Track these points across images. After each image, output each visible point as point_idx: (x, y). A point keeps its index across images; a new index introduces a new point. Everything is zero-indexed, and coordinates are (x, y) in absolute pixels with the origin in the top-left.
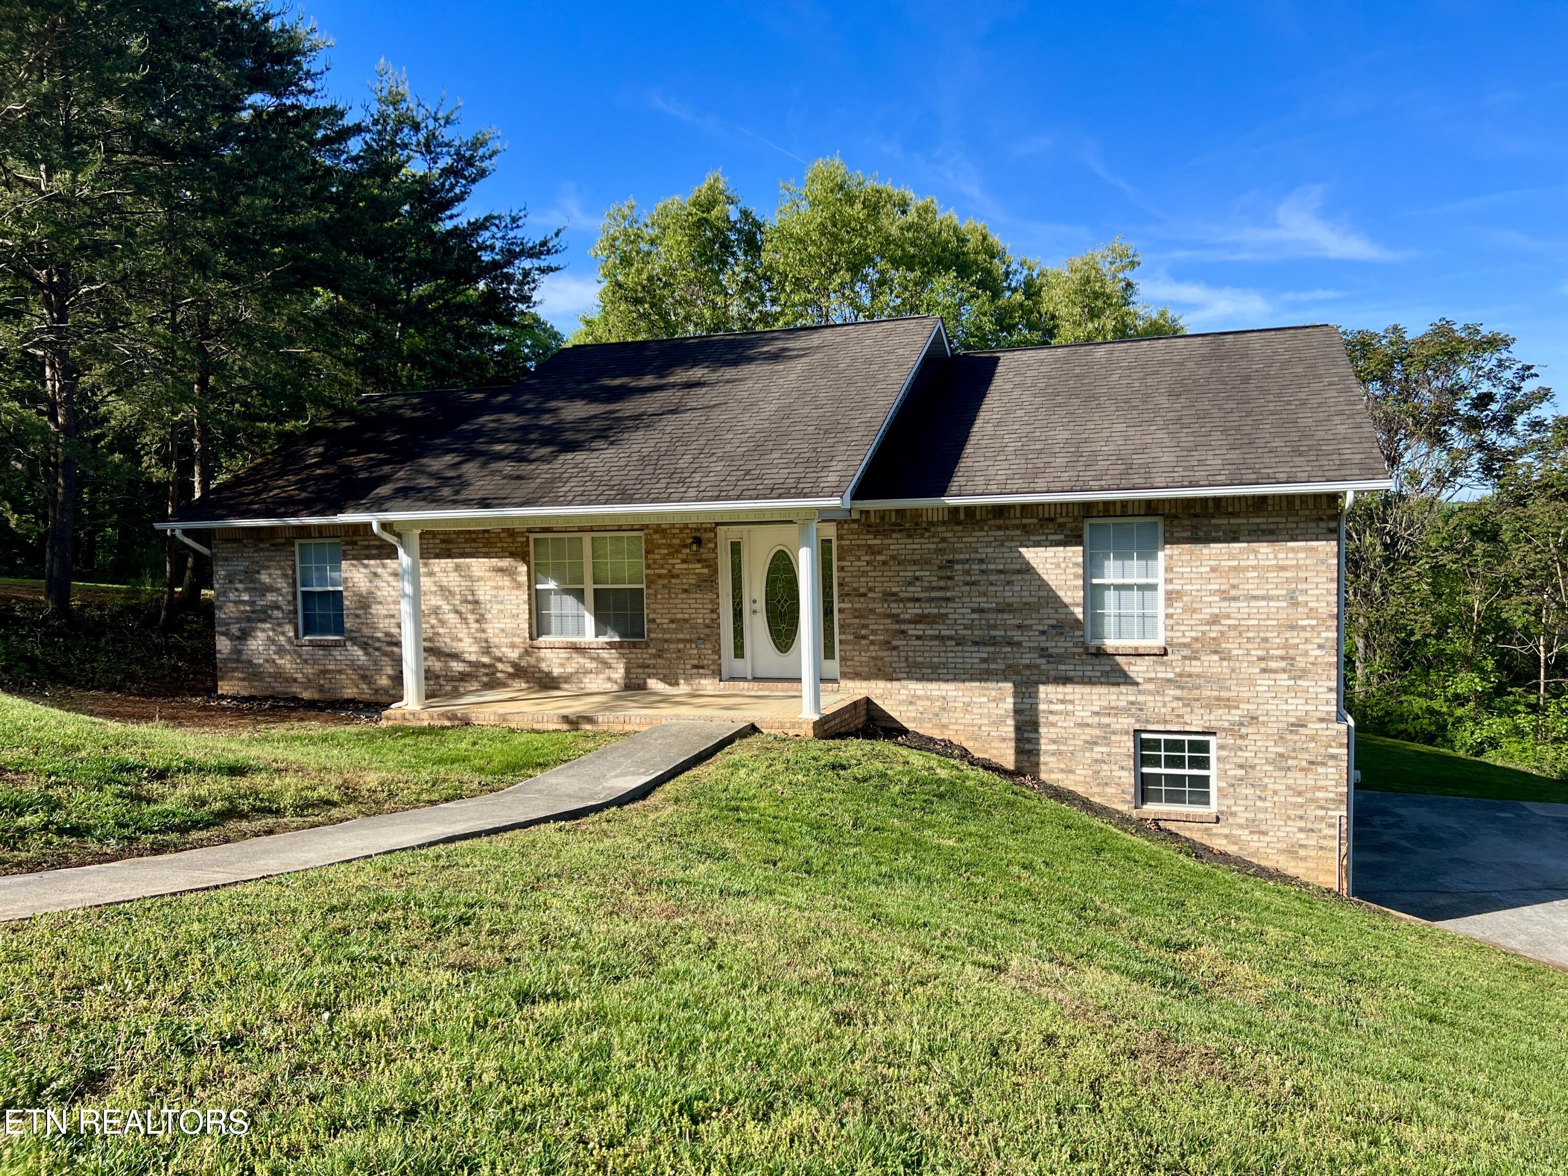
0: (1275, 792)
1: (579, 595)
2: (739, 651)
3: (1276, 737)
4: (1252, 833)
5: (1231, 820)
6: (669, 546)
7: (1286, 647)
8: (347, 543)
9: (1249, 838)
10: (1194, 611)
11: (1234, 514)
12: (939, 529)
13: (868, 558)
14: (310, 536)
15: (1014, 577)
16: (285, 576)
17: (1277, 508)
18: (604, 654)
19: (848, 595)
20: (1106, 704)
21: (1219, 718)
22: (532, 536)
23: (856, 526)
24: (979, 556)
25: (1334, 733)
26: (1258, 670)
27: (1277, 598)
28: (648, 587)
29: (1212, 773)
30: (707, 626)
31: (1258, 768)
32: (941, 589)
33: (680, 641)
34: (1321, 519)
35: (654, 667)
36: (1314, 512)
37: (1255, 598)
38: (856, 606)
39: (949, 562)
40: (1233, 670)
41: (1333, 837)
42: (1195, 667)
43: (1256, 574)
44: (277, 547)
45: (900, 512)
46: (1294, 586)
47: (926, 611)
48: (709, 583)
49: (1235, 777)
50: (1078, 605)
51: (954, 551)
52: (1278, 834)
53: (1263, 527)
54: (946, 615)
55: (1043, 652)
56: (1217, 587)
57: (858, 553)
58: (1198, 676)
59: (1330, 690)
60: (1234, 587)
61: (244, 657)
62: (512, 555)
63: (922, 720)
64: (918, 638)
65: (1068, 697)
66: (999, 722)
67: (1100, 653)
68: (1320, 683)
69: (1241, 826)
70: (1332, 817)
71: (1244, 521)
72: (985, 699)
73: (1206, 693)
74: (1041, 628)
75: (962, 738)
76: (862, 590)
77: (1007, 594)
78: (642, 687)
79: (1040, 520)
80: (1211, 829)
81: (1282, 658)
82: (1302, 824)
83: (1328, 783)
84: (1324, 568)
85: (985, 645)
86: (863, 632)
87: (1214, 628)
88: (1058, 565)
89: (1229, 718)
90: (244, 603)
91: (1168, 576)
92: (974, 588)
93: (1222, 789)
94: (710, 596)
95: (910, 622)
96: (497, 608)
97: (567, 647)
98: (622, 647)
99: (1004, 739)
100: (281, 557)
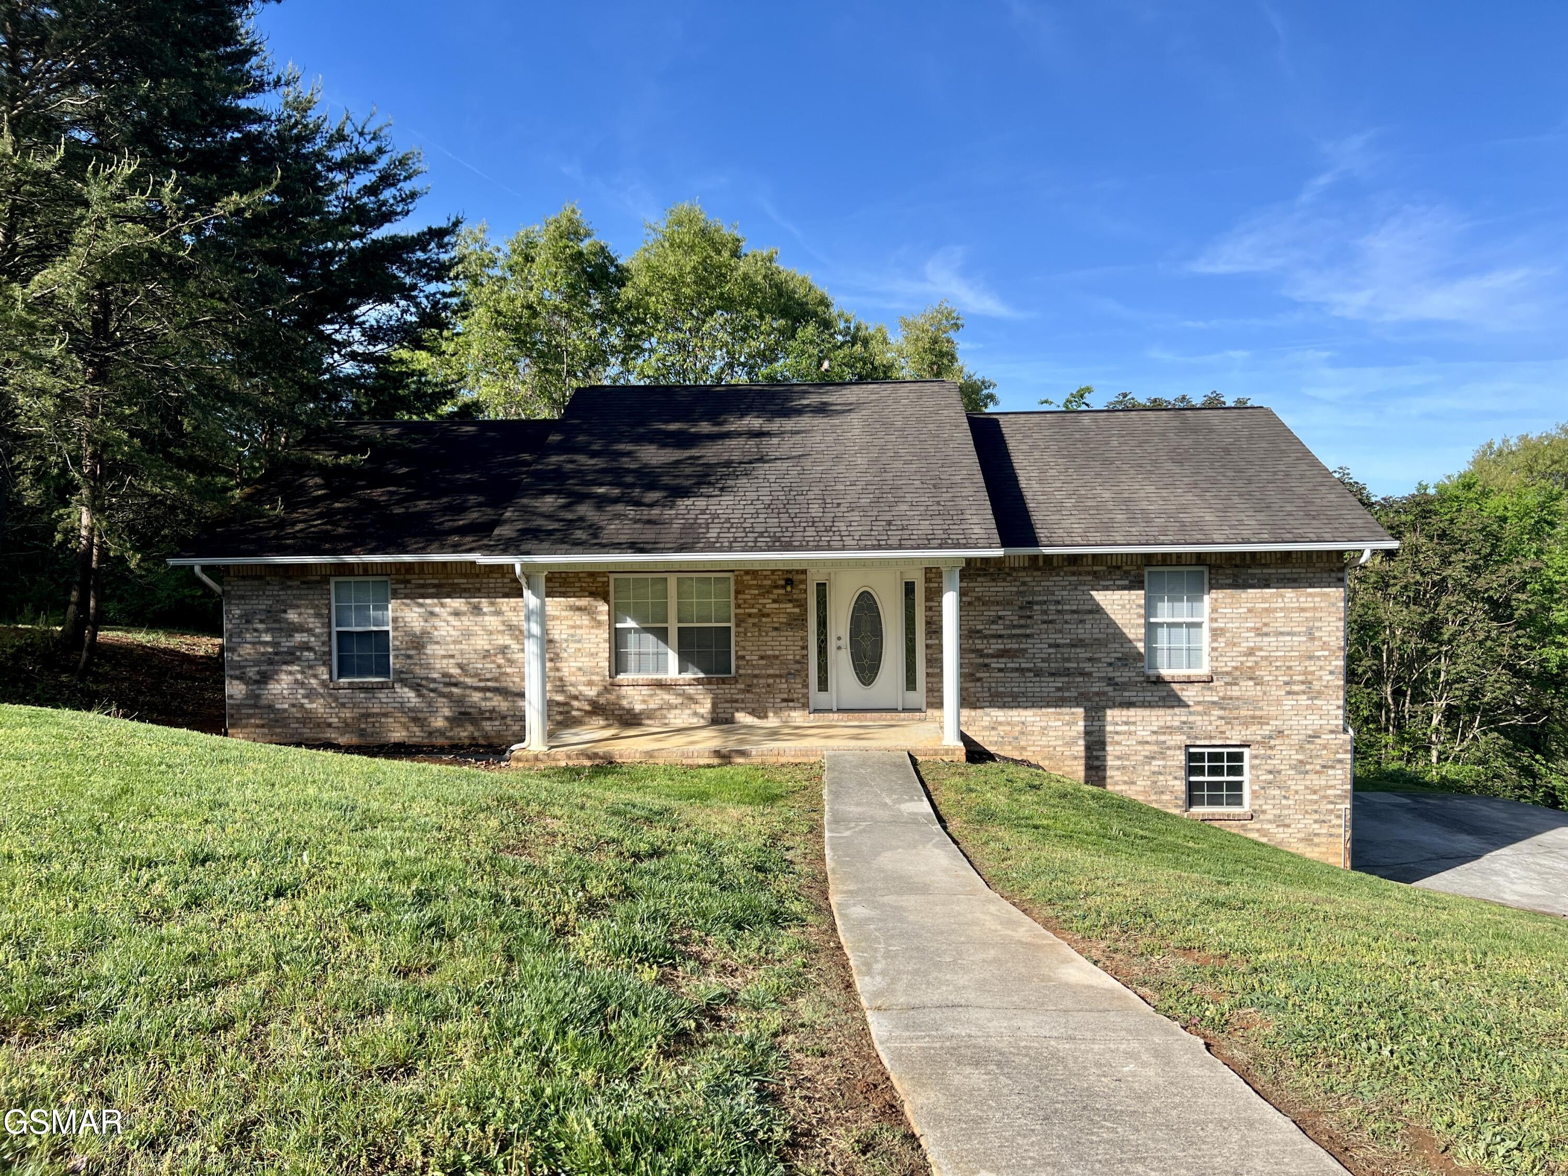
0: (1297, 792)
1: (662, 634)
2: (823, 685)
3: (1297, 747)
4: (1278, 826)
5: (1262, 817)
6: (760, 587)
7: (1305, 673)
8: (398, 582)
9: (1276, 830)
10: (1234, 645)
11: (1266, 566)
12: (1020, 574)
14: (352, 574)
15: (1086, 617)
16: (318, 615)
17: (1300, 561)
18: (691, 690)
20: (1162, 724)
21: (1254, 732)
22: (613, 576)
24: (1055, 598)
25: (1341, 742)
26: (1284, 693)
27: (1298, 634)
28: (737, 626)
29: (1246, 778)
30: (797, 662)
31: (1283, 772)
33: (769, 676)
34: (1332, 571)
35: (743, 701)
36: (1327, 565)
37: (1282, 634)
39: (1029, 603)
40: (1265, 693)
41: (1340, 826)
42: (1235, 691)
43: (1283, 614)
44: (308, 584)
46: (1311, 624)
47: (1008, 647)
48: (799, 622)
49: (1265, 781)
50: (1140, 640)
51: (1034, 593)
52: (1299, 826)
53: (1288, 576)
54: (1025, 650)
55: (1110, 681)
56: (1252, 625)
58: (1238, 699)
59: (1339, 707)
60: (1266, 625)
61: (264, 702)
62: (593, 595)
63: (1002, 744)
64: (1000, 670)
65: (1131, 720)
66: (1072, 743)
67: (1159, 681)
68: (1330, 702)
69: (1270, 822)
70: (1338, 810)
71: (1273, 571)
72: (1060, 723)
73: (1244, 713)
74: (1108, 660)
75: (1039, 758)
77: (1080, 631)
78: (730, 721)
79: (1108, 568)
80: (1246, 825)
81: (1303, 683)
82: (1316, 817)
83: (1337, 782)
84: (1334, 609)
85: (1060, 675)
87: (1250, 658)
88: (1123, 606)
89: (1261, 732)
90: (266, 643)
91: (1213, 616)
92: (1050, 626)
93: (1253, 792)
94: (801, 633)
95: (993, 656)
96: (574, 647)
97: (651, 684)
98: (710, 683)
99: (1076, 758)
100: (315, 596)
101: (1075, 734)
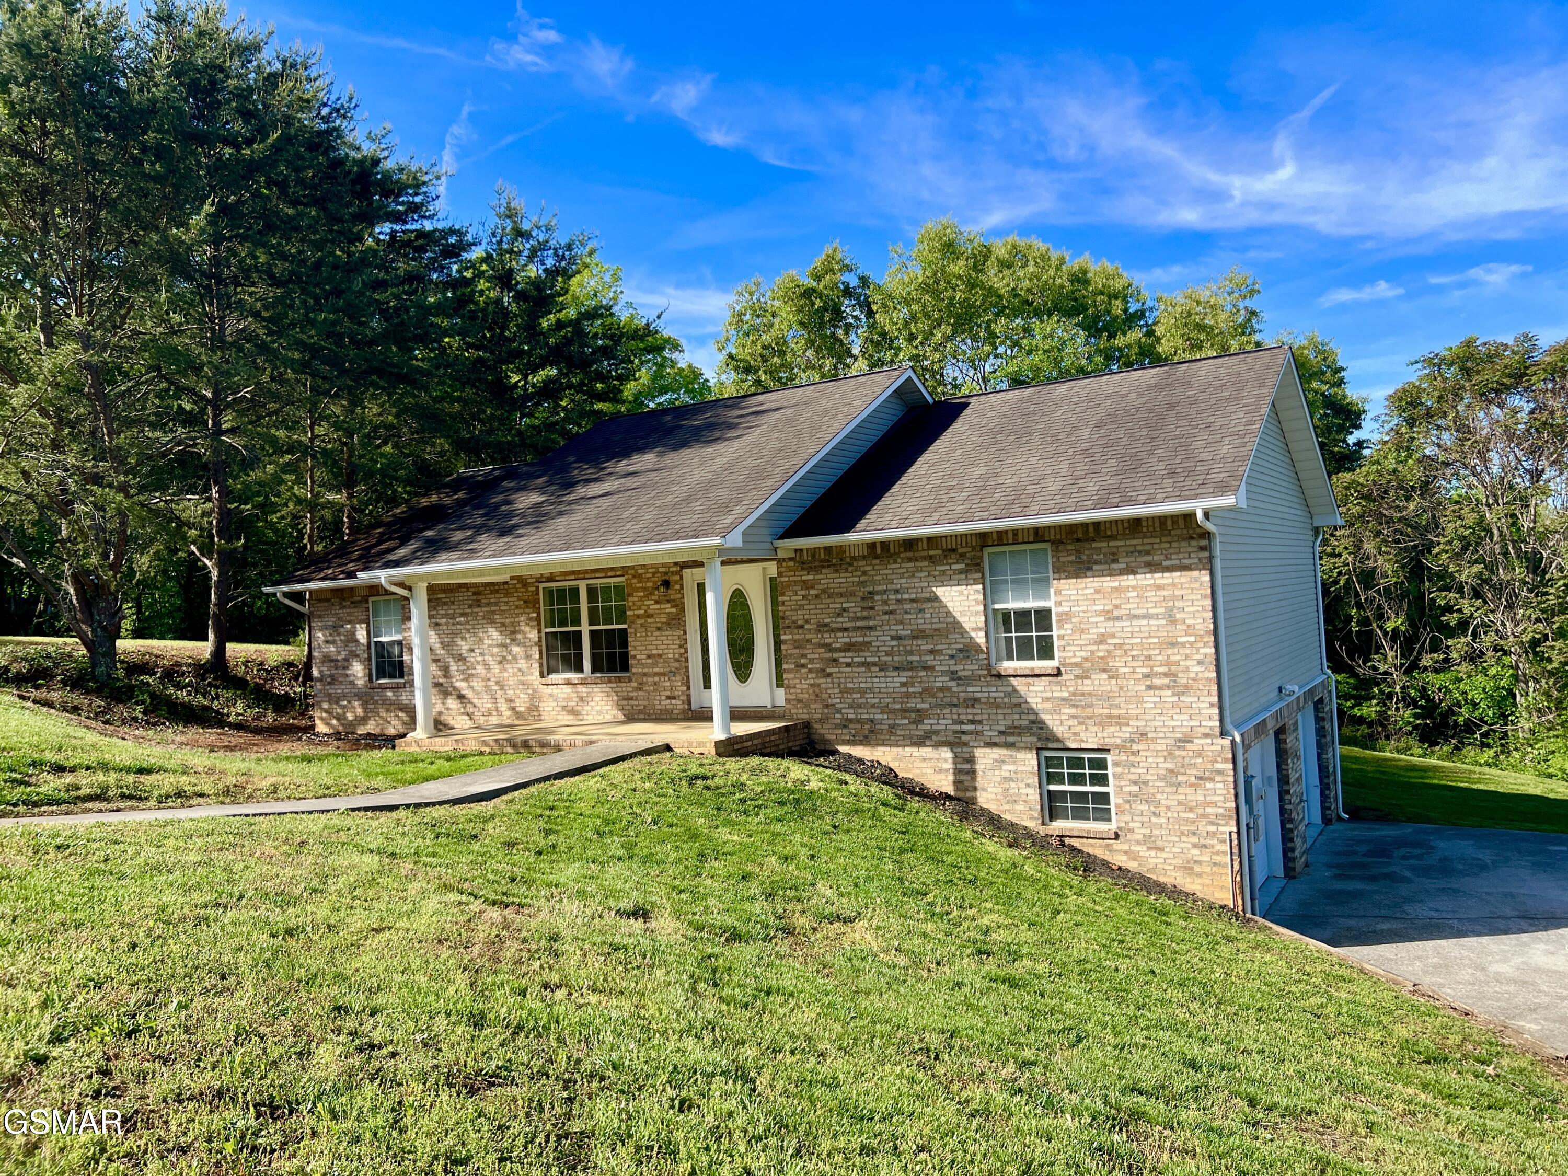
0: (1168, 808)
2: (706, 682)
3: (1165, 754)
4: (1149, 849)
5: (1129, 837)
6: (644, 589)
7: (1168, 663)
9: (1147, 854)
10: (1082, 631)
11: (1112, 537)
12: (861, 563)
13: (803, 593)
14: (379, 594)
15: (926, 606)
16: (362, 629)
17: (1151, 529)
18: (597, 689)
19: (789, 627)
20: (1010, 723)
21: (1111, 735)
22: (542, 586)
23: (792, 563)
24: (894, 587)
25: (1219, 748)
26: (1143, 688)
27: (1157, 616)
28: (630, 627)
29: (1112, 789)
31: (1151, 784)
32: (865, 618)
33: (656, 674)
34: (1192, 538)
35: (635, 699)
36: (1185, 531)
37: (1136, 617)
38: (796, 637)
39: (870, 593)
40: (1121, 688)
41: (1225, 853)
42: (1086, 686)
43: (1135, 594)
44: (357, 604)
45: (828, 549)
46: (1171, 604)
47: (853, 640)
48: (677, 621)
49: (1130, 793)
50: (980, 629)
52: (1174, 850)
53: (1139, 548)
54: (870, 643)
55: (953, 675)
56: (1101, 608)
57: (795, 588)
58: (1090, 694)
59: (1211, 705)
60: (1117, 607)
61: (334, 699)
62: (526, 603)
63: (854, 743)
64: (848, 665)
65: (977, 718)
67: (1002, 675)
68: (1202, 699)
69: (1138, 843)
70: (1222, 833)
71: (1122, 543)
72: (906, 722)
73: (1098, 711)
74: (950, 652)
75: (889, 759)
76: (800, 622)
77: (919, 621)
79: (944, 551)
80: (1110, 845)
81: (1166, 675)
82: (1195, 840)
83: (1217, 798)
84: (1198, 585)
85: (904, 670)
86: (803, 661)
87: (1101, 647)
89: (1121, 735)
91: (1059, 598)
92: (892, 617)
93: (1120, 806)
94: (679, 632)
95: (840, 650)
96: (516, 649)
97: (569, 683)
98: (610, 682)
99: (925, 759)
100: (358, 613)
101: (922, 733)
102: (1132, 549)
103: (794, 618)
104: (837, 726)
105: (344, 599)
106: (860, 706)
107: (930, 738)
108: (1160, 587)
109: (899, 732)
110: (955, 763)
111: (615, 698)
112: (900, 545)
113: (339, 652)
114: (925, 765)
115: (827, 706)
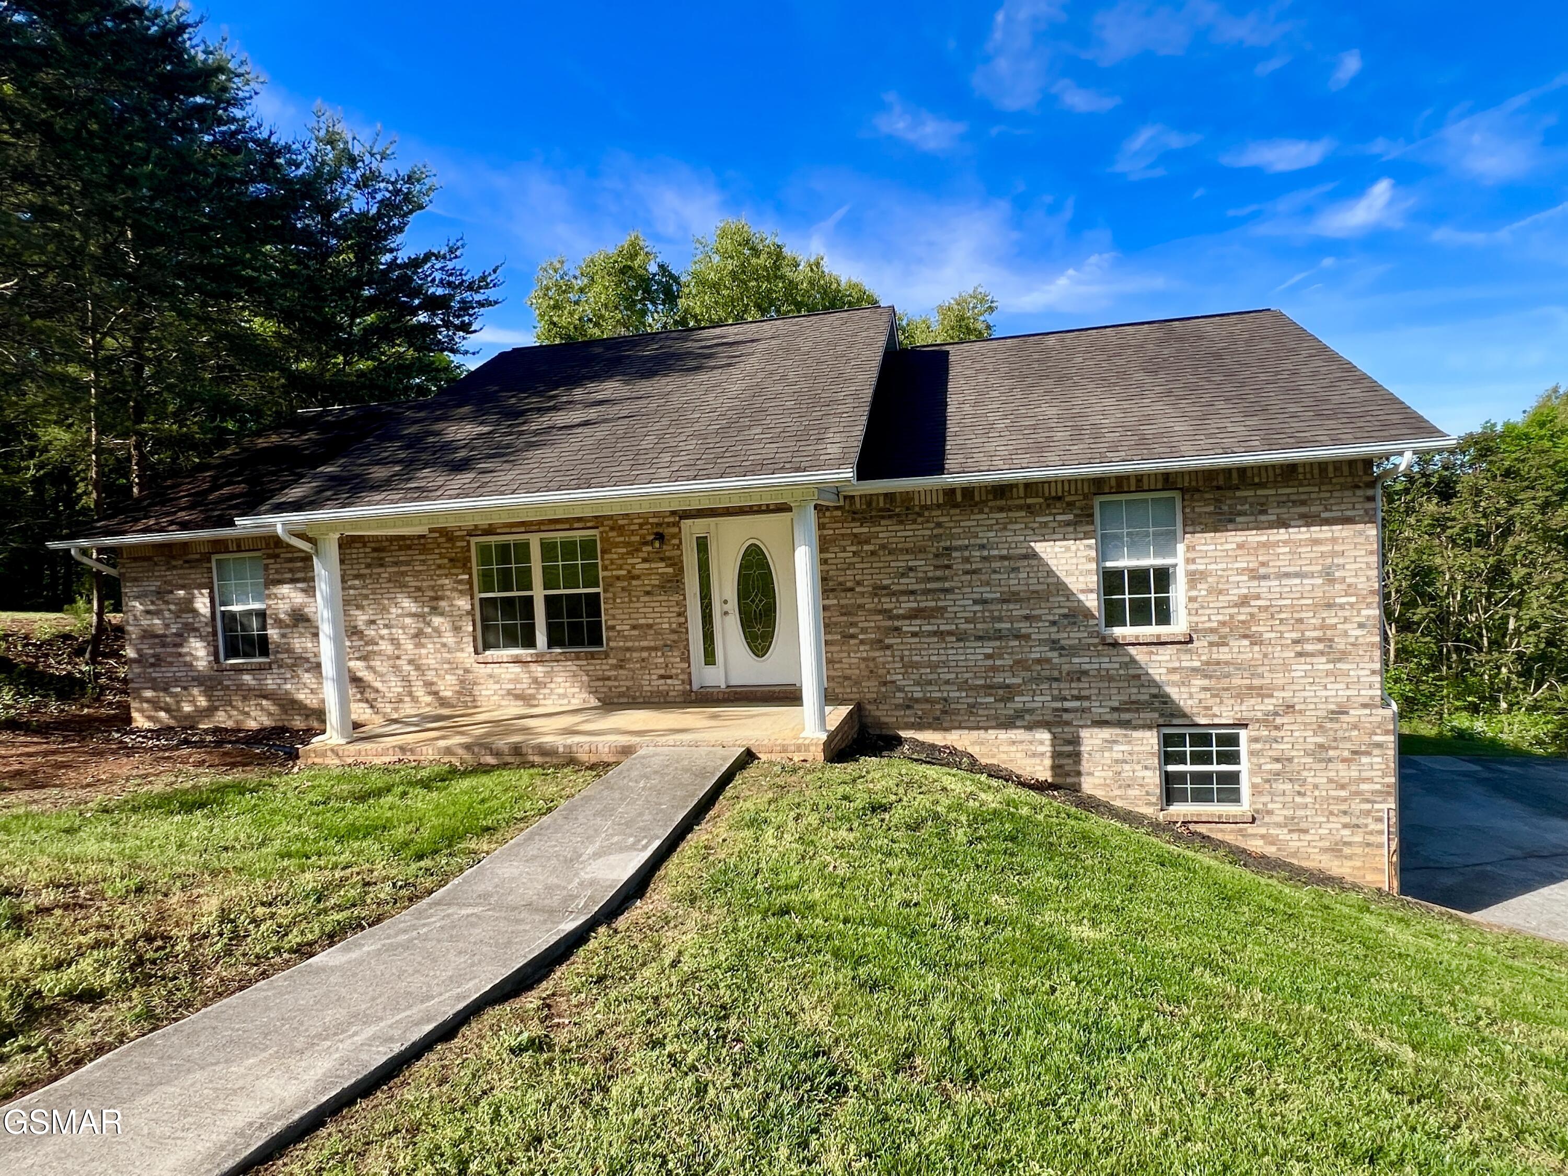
0: (1316, 787)
2: (710, 657)
3: (1315, 727)
4: (1290, 831)
5: (1267, 819)
6: (627, 544)
7: (1323, 627)
8: (269, 556)
9: (1288, 837)
10: (1220, 592)
11: (1261, 485)
12: (934, 513)
13: (854, 548)
14: (227, 551)
15: (1020, 563)
17: (1308, 476)
19: (833, 590)
20: (1126, 698)
21: (1251, 708)
22: (474, 540)
23: (839, 513)
24: (979, 541)
25: (1379, 719)
26: (1293, 655)
27: (1312, 575)
28: (605, 591)
29: (1244, 767)
30: (674, 631)
31: (1296, 760)
32: (938, 579)
33: (643, 649)
34: (1356, 487)
35: (616, 679)
36: (1349, 479)
37: (1287, 575)
38: (842, 602)
39: (946, 549)
40: (1265, 656)
41: (1381, 832)
42: (1223, 654)
43: (1287, 549)
44: (191, 564)
45: (890, 495)
46: (1330, 560)
47: (922, 605)
48: (674, 583)
49: (1270, 772)
50: (1091, 591)
52: (1320, 831)
53: (1294, 497)
54: (944, 608)
55: (1055, 645)
56: (1245, 565)
57: (843, 543)
58: (1227, 663)
59: (1373, 673)
60: (1263, 564)
63: (920, 726)
64: (914, 634)
65: (1083, 693)
67: (1119, 643)
68: (1361, 665)
69: (1278, 825)
70: (1378, 811)
71: (1273, 492)
72: (991, 699)
73: (1236, 681)
74: (1051, 618)
75: (967, 743)
76: (849, 584)
77: (1012, 582)
79: (1046, 499)
80: (1246, 829)
81: (1320, 640)
82: (1346, 820)
83: (1374, 773)
84: (1361, 540)
85: (990, 639)
86: (851, 631)
87: (1243, 610)
89: (1263, 707)
91: (1189, 555)
92: (975, 577)
93: (1254, 786)
94: (676, 597)
95: (904, 617)
96: (437, 620)
97: (517, 661)
98: (578, 659)
99: (1014, 743)
100: (196, 575)
101: (1012, 712)
102: (1284, 498)
103: (841, 579)
104: (897, 707)
105: (174, 558)
106: (930, 683)
107: (1022, 717)
108: (1316, 542)
109: (980, 712)
110: (1053, 745)
111: (585, 678)
112: (988, 492)
113: (167, 626)
114: (1014, 748)
115: (885, 684)
